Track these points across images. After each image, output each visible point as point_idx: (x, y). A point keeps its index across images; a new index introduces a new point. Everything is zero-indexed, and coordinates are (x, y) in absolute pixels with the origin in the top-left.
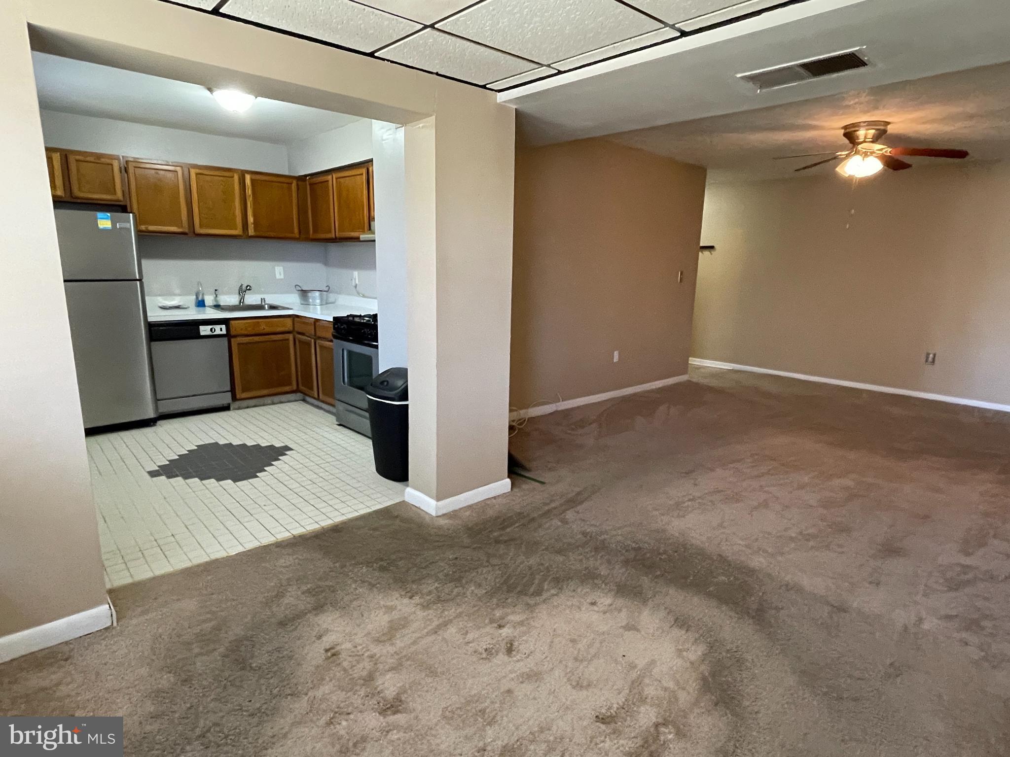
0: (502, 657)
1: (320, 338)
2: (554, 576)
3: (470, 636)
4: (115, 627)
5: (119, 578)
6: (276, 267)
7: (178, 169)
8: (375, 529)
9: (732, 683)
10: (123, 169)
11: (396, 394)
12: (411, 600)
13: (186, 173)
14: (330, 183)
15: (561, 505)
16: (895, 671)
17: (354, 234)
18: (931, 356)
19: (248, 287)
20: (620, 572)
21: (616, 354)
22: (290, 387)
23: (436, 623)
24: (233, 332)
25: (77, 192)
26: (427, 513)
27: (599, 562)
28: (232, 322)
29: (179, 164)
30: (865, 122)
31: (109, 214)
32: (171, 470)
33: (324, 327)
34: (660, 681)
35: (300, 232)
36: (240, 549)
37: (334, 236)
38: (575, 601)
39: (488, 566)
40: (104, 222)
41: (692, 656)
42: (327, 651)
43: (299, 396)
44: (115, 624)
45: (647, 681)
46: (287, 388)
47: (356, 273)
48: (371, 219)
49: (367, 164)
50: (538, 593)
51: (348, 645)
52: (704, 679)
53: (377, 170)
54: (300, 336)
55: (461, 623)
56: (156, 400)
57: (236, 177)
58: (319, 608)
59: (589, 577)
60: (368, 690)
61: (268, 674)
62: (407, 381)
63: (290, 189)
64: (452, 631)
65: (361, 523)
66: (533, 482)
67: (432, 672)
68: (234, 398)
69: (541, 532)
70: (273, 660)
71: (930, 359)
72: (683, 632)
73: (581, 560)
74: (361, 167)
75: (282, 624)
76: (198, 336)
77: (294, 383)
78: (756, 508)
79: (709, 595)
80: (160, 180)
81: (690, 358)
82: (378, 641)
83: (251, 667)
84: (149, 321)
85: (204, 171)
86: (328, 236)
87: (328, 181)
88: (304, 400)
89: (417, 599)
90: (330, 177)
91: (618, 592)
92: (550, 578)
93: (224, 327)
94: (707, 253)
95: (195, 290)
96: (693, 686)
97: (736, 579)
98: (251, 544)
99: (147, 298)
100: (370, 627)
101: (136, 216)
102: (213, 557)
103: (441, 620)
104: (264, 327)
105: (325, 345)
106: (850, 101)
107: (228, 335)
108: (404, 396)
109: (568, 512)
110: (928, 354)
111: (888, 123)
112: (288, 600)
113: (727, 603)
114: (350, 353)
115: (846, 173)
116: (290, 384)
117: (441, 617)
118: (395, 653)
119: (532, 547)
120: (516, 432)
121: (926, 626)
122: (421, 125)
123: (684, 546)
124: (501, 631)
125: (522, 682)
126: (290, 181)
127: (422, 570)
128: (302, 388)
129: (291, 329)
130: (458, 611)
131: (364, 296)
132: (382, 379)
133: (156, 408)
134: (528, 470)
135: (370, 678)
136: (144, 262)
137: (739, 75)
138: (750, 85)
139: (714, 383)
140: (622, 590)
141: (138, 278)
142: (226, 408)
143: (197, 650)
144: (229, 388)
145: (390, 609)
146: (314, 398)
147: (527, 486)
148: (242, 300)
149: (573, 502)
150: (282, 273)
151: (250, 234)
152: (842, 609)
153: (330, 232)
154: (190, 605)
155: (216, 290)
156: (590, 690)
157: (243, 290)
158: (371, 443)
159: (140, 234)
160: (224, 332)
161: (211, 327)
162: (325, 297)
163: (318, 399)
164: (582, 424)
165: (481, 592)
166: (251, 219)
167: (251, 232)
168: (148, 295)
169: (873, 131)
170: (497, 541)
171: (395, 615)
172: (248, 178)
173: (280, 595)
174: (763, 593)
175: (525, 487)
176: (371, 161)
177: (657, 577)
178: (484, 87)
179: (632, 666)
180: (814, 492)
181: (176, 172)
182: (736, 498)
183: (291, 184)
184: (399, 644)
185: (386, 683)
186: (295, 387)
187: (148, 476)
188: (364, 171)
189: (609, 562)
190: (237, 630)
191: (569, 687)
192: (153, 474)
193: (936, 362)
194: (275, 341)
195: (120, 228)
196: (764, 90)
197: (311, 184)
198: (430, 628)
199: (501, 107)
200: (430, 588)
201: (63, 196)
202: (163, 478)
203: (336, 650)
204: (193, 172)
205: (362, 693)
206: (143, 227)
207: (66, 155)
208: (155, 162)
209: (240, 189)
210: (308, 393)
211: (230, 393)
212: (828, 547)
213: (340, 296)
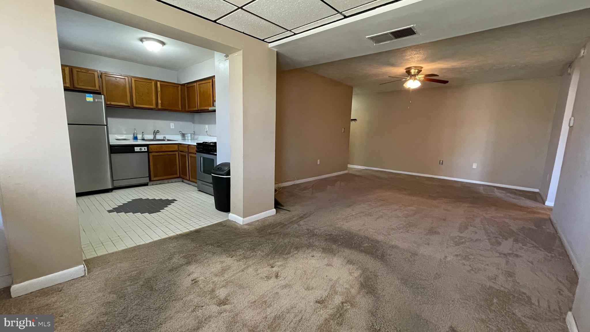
0: (273, 279)
1: (190, 153)
2: (296, 246)
3: (259, 272)
4: (86, 276)
5: (90, 255)
6: (171, 124)
7: (126, 78)
8: (216, 231)
9: (373, 285)
10: (99, 76)
11: (225, 173)
12: (231, 258)
13: (130, 80)
14: (196, 86)
15: (298, 219)
16: (438, 276)
17: (206, 108)
18: (441, 161)
19: (158, 131)
20: (323, 244)
21: (319, 161)
22: (177, 175)
23: (243, 267)
24: (150, 150)
25: (76, 86)
26: (239, 224)
27: (314, 240)
28: (150, 146)
29: (127, 76)
30: (414, 67)
31: (92, 95)
32: (118, 210)
33: (192, 148)
34: (343, 285)
35: (182, 108)
36: (151, 241)
37: (197, 109)
38: (305, 256)
39: (266, 244)
40: (89, 98)
41: (356, 275)
42: (192, 281)
43: (180, 179)
44: (86, 274)
45: (337, 285)
46: (175, 176)
47: (207, 126)
48: (214, 101)
49: (212, 78)
50: (289, 253)
51: (202, 278)
52: (362, 284)
53: (217, 80)
54: (181, 153)
55: (255, 267)
56: (113, 180)
57: (153, 83)
58: (188, 263)
59: (310, 246)
60: (212, 296)
61: (164, 292)
62: (230, 167)
63: (178, 89)
64: (250, 270)
65: (209, 229)
66: (285, 211)
67: (241, 287)
68: (150, 180)
69: (289, 230)
70: (166, 286)
71: (441, 163)
72: (351, 266)
73: (307, 240)
74: (210, 79)
75: (171, 270)
76: (134, 152)
77: (178, 174)
78: (378, 218)
79: (362, 251)
80: (117, 82)
81: (348, 165)
82: (216, 275)
83: (155, 289)
84: (110, 144)
85: (138, 80)
86: (195, 109)
87: (195, 86)
88: (183, 181)
89: (234, 258)
90: (195, 84)
91: (323, 251)
92: (293, 247)
93: (146, 148)
94: (353, 122)
95: (133, 133)
96: (357, 286)
97: (372, 244)
98: (156, 238)
99: (110, 135)
100: (213, 270)
101: (105, 96)
102: (138, 244)
103: (245, 266)
104: (165, 148)
105: (192, 156)
106: (408, 57)
107: (148, 152)
108: (228, 173)
109: (301, 221)
110: (440, 161)
111: (422, 68)
112: (175, 260)
113: (369, 254)
114: (204, 158)
115: (407, 86)
116: (176, 174)
117: (245, 264)
118: (224, 280)
119: (286, 235)
120: (277, 192)
121: (449, 259)
122: (236, 54)
123: (350, 233)
124: (272, 269)
125: (283, 289)
126: (177, 86)
127: (237, 246)
128: (182, 176)
129: (177, 149)
130: (253, 262)
131: (210, 136)
132: (219, 167)
133: (113, 184)
134: (283, 206)
135: (213, 291)
136: (109, 119)
137: (367, 37)
138: (371, 41)
139: (358, 174)
140: (325, 250)
141: (105, 124)
142: (146, 185)
143: (128, 284)
144: (148, 176)
145: (222, 262)
146: (187, 180)
147: (282, 212)
148: (155, 137)
149: (302, 218)
150: (174, 126)
151: (159, 108)
152: (416, 254)
153: (196, 107)
154: (125, 265)
155: (143, 132)
156: (313, 290)
157: (156, 133)
158: (214, 198)
159: (107, 105)
160: (146, 150)
161: (140, 148)
162: (193, 136)
163: (189, 180)
164: (305, 189)
165: (263, 254)
166: (160, 101)
167: (160, 107)
168: (110, 134)
169: (417, 70)
170: (270, 234)
171: (224, 265)
172: (159, 83)
173: (170, 259)
174: (383, 250)
175: (281, 212)
176: (214, 76)
177: (339, 245)
178: (263, 40)
179: (331, 280)
180: (401, 212)
181: (125, 79)
182: (370, 215)
183: (178, 87)
184: (226, 276)
185: (221, 292)
186: (178, 176)
187: (108, 213)
188: (211, 81)
189: (319, 240)
190: (149, 274)
191: (304, 290)
192: (110, 211)
193: (443, 164)
194: (170, 155)
195: (97, 101)
196: (377, 44)
197: (187, 87)
198: (240, 269)
199: (270, 49)
200: (240, 253)
201: (70, 87)
202: (115, 213)
203: (196, 280)
204: (133, 79)
205: (209, 297)
206: (109, 103)
207: (72, 68)
208: (116, 74)
209: (155, 88)
210: (184, 178)
211: (148, 178)
212: (408, 231)
213: (199, 136)
